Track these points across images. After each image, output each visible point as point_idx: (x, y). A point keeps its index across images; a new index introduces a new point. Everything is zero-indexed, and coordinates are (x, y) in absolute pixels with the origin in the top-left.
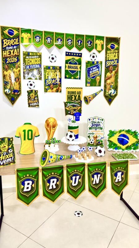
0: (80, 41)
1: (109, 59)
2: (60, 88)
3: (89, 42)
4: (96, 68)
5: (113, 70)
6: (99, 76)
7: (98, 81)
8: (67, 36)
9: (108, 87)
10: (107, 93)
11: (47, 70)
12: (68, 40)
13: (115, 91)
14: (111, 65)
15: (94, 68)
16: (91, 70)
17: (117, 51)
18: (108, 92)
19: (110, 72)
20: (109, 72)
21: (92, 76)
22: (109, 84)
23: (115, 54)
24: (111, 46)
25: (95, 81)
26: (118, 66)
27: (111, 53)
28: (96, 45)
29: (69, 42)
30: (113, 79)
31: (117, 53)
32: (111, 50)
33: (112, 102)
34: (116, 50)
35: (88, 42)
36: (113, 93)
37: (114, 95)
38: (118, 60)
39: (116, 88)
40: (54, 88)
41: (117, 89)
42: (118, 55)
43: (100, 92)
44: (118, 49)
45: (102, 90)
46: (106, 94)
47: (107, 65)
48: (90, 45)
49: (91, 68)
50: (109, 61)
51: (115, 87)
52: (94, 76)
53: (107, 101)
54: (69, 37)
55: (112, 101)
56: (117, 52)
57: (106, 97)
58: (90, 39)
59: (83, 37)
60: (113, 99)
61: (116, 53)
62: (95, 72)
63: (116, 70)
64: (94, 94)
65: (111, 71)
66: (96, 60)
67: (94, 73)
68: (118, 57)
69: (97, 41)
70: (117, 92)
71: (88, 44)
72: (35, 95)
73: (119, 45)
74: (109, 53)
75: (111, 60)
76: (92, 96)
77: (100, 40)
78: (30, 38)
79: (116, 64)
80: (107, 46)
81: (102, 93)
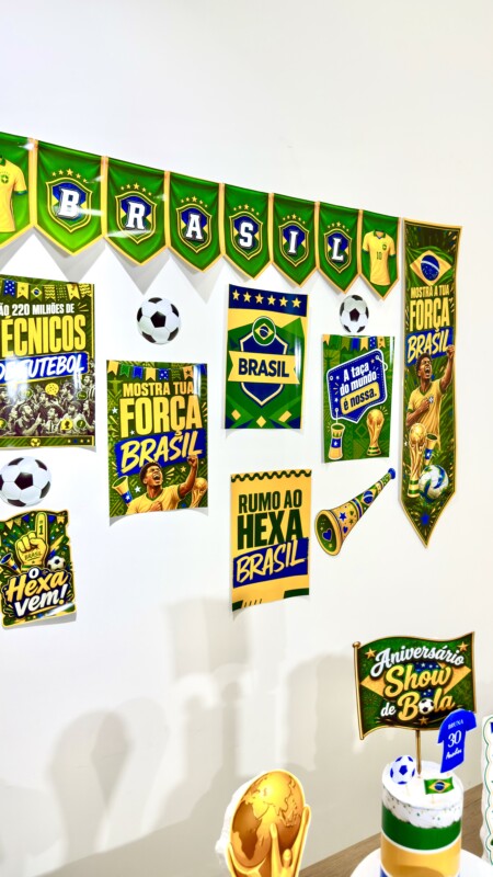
0: (294, 234)
1: (419, 328)
2: (200, 481)
3: (337, 241)
4: (367, 369)
5: (433, 378)
6: (378, 407)
7: (375, 432)
8: (231, 201)
9: (416, 455)
10: (413, 488)
11: (128, 389)
12: (237, 224)
13: (442, 473)
14: (426, 355)
15: (358, 371)
16: (346, 378)
17: (445, 290)
18: (416, 482)
19: (423, 385)
20: (416, 384)
21: (351, 409)
22: (421, 443)
23: (438, 300)
24: (423, 266)
25: (363, 432)
26: (452, 360)
27: (423, 299)
28: (366, 254)
29: (243, 234)
30: (433, 419)
31: (445, 300)
32: (426, 285)
33: (433, 525)
34: (444, 283)
35: (331, 243)
36: (438, 486)
37: (438, 491)
38: (451, 329)
39: (447, 463)
40: (165, 484)
41: (454, 464)
42: (450, 310)
43: (383, 482)
44: (450, 280)
45: (393, 477)
46: (410, 492)
47: (412, 352)
48: (341, 258)
49: (346, 372)
50: (417, 333)
51: (441, 457)
52: (357, 407)
53: (416, 523)
54: (245, 204)
55: (435, 520)
56: (447, 292)
57: (409, 504)
58: (338, 227)
59: (307, 214)
60: (438, 512)
61: (442, 298)
62: (363, 390)
63: (443, 379)
64: (359, 497)
65: (427, 381)
66: (368, 333)
67: (358, 393)
68: (452, 317)
69: (370, 236)
70: (451, 481)
71: (329, 248)
72: (50, 542)
73: (453, 263)
74: (417, 299)
75: (425, 332)
76: (351, 508)
77: (380, 234)
78: (20, 188)
79: (445, 349)
80: (411, 266)
81: (394, 486)
